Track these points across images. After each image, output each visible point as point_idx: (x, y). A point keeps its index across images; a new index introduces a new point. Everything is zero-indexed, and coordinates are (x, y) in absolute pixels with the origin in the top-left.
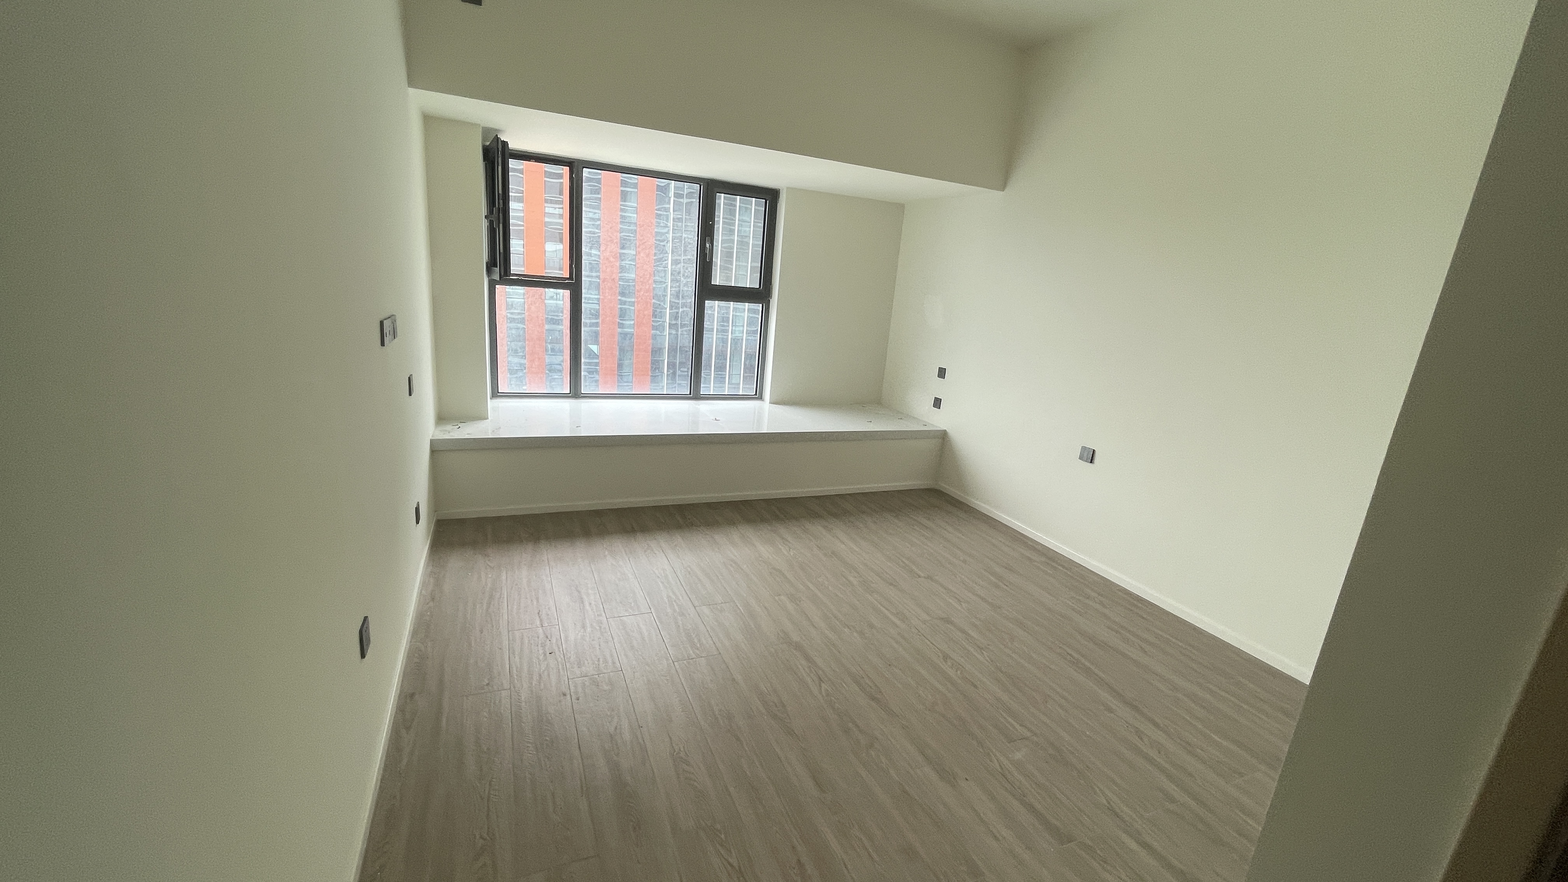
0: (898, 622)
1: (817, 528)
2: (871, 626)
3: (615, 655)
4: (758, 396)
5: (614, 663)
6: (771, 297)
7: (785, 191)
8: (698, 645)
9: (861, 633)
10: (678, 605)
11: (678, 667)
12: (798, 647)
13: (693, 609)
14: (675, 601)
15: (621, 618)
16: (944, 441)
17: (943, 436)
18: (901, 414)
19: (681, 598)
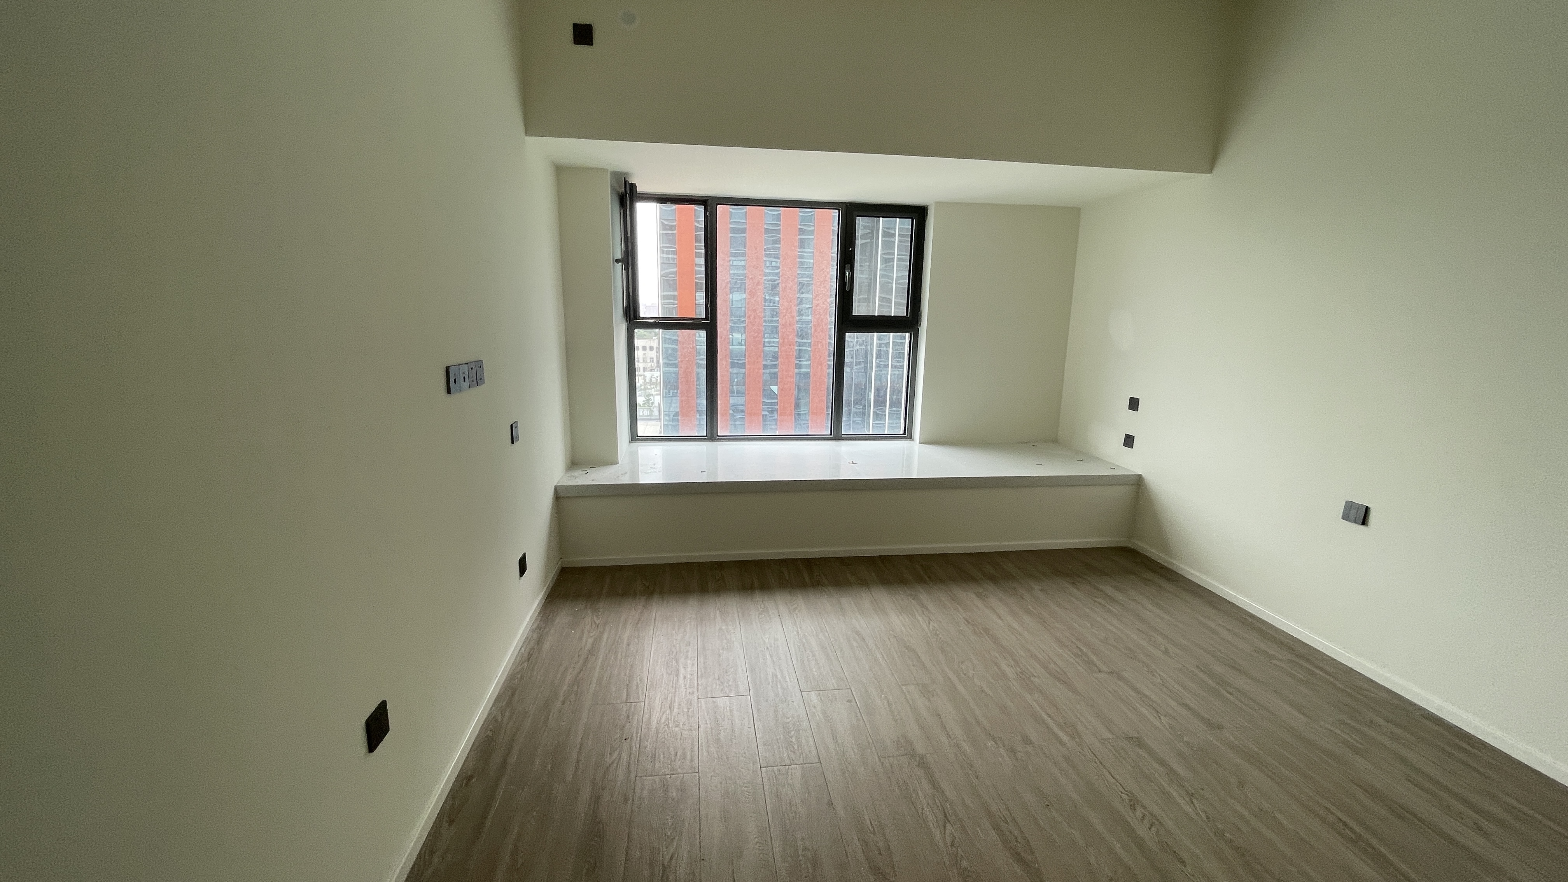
0: (1065, 738)
1: (968, 595)
2: (1027, 741)
3: (696, 748)
4: (907, 434)
5: (692, 761)
6: (920, 325)
7: (934, 206)
8: (796, 747)
9: (1012, 751)
10: (782, 688)
11: (764, 775)
12: (923, 764)
13: (798, 694)
14: (780, 682)
15: (714, 699)
16: (1139, 489)
17: (1138, 483)
18: (1082, 454)
19: (788, 679)
